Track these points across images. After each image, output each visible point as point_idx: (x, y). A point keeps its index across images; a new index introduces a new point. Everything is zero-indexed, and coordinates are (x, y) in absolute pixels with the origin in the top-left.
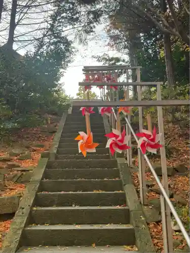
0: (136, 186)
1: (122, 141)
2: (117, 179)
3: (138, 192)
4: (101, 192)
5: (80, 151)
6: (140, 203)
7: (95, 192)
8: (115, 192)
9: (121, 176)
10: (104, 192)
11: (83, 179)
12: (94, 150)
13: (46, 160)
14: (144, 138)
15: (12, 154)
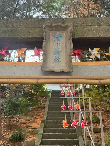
0: (83, 137)
1: (76, 124)
2: (75, 134)
3: (84, 140)
4: (68, 139)
5: (63, 127)
6: (85, 144)
7: (65, 139)
8: (74, 140)
9: (77, 132)
10: (69, 140)
11: (60, 134)
12: (68, 127)
13: (43, 124)
14: (83, 123)
15: (26, 120)
